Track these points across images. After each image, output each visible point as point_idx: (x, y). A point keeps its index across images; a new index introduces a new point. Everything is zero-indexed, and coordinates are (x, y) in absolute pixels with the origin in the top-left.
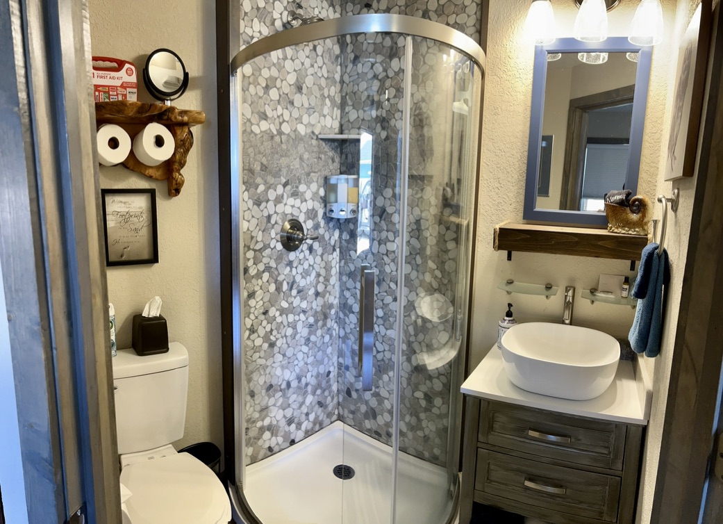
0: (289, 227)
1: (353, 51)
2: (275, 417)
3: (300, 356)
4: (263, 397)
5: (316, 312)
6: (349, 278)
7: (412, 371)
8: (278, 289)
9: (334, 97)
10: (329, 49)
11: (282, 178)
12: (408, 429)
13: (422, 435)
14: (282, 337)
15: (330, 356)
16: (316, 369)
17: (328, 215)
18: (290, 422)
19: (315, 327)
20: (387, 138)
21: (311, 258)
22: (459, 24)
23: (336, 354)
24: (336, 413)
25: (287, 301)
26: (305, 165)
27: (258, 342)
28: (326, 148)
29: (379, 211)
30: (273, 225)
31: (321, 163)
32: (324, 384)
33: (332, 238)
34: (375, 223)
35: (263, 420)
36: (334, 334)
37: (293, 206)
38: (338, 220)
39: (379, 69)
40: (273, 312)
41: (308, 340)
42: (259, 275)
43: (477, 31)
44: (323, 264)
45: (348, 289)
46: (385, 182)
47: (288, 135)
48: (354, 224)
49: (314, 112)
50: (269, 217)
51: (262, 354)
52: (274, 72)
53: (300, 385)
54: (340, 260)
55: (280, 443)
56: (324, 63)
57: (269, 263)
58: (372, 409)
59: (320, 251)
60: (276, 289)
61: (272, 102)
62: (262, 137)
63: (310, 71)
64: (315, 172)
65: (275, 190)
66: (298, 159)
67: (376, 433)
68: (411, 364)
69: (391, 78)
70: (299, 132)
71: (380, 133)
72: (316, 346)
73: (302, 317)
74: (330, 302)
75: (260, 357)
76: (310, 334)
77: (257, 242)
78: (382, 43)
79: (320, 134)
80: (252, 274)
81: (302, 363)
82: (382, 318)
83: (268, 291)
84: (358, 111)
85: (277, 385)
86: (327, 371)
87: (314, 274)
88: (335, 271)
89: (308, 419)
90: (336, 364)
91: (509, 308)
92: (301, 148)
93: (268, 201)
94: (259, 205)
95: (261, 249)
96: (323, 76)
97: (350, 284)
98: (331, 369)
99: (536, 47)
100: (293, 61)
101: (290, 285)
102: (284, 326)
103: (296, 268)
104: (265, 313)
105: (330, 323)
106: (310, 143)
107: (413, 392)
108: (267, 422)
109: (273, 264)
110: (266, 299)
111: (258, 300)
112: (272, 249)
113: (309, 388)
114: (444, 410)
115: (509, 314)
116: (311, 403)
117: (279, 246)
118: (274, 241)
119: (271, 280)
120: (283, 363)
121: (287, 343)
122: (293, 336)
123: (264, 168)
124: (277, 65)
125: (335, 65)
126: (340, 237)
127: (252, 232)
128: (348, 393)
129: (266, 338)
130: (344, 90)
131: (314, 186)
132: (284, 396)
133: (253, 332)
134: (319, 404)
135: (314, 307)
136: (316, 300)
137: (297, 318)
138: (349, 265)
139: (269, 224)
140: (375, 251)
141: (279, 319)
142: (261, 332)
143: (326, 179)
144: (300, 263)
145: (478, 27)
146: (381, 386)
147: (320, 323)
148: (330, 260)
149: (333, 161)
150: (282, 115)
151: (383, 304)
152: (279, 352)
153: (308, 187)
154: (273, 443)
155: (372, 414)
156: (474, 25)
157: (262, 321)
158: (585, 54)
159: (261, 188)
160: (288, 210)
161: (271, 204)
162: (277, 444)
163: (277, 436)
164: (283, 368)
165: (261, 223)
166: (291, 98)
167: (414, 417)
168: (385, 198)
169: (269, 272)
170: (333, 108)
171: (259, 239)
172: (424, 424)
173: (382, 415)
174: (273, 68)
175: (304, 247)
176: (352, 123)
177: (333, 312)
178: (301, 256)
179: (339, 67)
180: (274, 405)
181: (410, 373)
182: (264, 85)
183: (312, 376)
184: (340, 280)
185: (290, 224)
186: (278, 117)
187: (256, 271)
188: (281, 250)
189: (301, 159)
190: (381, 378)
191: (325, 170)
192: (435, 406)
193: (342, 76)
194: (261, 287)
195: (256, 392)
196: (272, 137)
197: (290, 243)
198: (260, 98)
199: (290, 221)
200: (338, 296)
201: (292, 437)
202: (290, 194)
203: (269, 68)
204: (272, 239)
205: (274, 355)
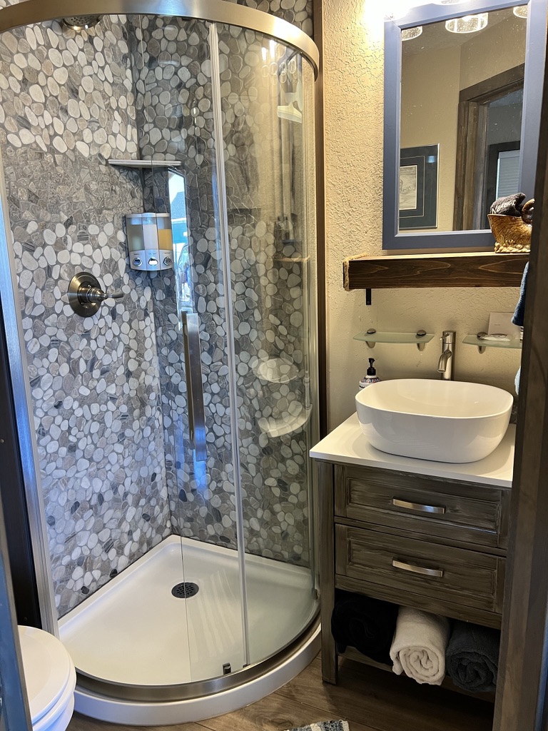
0: (79, 284)
1: (146, 51)
2: (86, 545)
3: (113, 458)
4: (67, 521)
5: (130, 398)
6: (171, 350)
7: (261, 455)
8: (74, 370)
9: (126, 110)
10: (111, 44)
11: (62, 214)
12: (261, 526)
13: (279, 531)
14: (86, 436)
15: (154, 453)
16: (136, 472)
17: (132, 267)
18: (107, 548)
19: (130, 418)
20: (204, 164)
21: (115, 326)
22: (284, 11)
23: (161, 450)
24: (169, 525)
25: (87, 387)
26: (93, 199)
27: (52, 447)
28: (121, 177)
29: (202, 259)
30: (57, 281)
31: (117, 198)
32: (148, 492)
33: (142, 298)
34: (199, 275)
35: (70, 553)
36: (157, 425)
37: (82, 254)
38: (149, 272)
39: (185, 74)
40: (68, 403)
41: (122, 436)
42: (43, 353)
43: (308, 17)
44: (133, 334)
45: (171, 365)
46: (206, 221)
47: (64, 154)
48: (170, 278)
49: (99, 127)
50: (49, 269)
51: (60, 463)
52: (34, 63)
53: (116, 496)
54: (156, 328)
55: (97, 579)
56: (106, 63)
57: (55, 335)
58: (215, 509)
59: (126, 316)
60: (70, 371)
61: (35, 105)
62: (25, 152)
63: (87, 70)
64: (108, 209)
65: (54, 231)
66: (82, 190)
67: (223, 538)
68: (259, 446)
69: (203, 86)
70: (79, 152)
71: (194, 158)
72: (134, 442)
73: (111, 406)
74: (147, 383)
75: (57, 468)
76: (124, 427)
77: (35, 305)
78: (186, 41)
79: (110, 158)
80: (33, 353)
81: (117, 467)
82: (218, 394)
83: (59, 375)
84: (161, 130)
85: (85, 501)
86: (151, 474)
87: (121, 348)
88: (150, 342)
89: (132, 539)
90: (163, 464)
91: (371, 364)
92: (85, 175)
93: (44, 246)
94: (32, 251)
95: (42, 314)
96: (106, 79)
97: (173, 357)
98: (157, 470)
99: (386, 24)
100: (61, 51)
101: (89, 363)
102: (87, 421)
103: (96, 339)
104: (58, 405)
105: (149, 411)
106: (97, 169)
107: (264, 480)
108: (76, 554)
109: (62, 336)
110: (58, 386)
111: (45, 389)
112: (58, 315)
113: (130, 499)
114: (302, 497)
115: (371, 371)
116: (134, 517)
117: (69, 311)
118: (60, 304)
119: (62, 359)
120: (89, 470)
121: (93, 443)
122: (102, 433)
123: (33, 197)
124: (36, 52)
125: (123, 67)
126: (153, 298)
127: (25, 290)
128: (183, 496)
129: (63, 440)
130: (140, 103)
131: (109, 228)
132: (96, 514)
133: (44, 435)
134: (144, 518)
135: (127, 391)
136: (128, 382)
137: (104, 408)
138: (169, 332)
139: (49, 279)
140: (202, 310)
141: (79, 413)
142: (55, 432)
143: (126, 220)
144: (100, 334)
145: (310, 11)
146: (224, 478)
147: (136, 412)
148: (141, 329)
149: (133, 197)
150: (52, 124)
151: (219, 376)
152: (84, 457)
153: (102, 229)
154: (87, 580)
155: (216, 515)
156: (305, 9)
157: (54, 418)
158: (456, 20)
159: (32, 227)
160: (76, 260)
161: (49, 250)
162: (94, 580)
163: (91, 570)
164: (91, 477)
165: (38, 278)
166: (64, 104)
167: (267, 511)
168: (208, 241)
169: (57, 347)
170: (126, 126)
171: (38, 300)
172: (280, 517)
173: (229, 515)
174: (31, 55)
175: (104, 311)
176: (154, 146)
177: (153, 396)
178: (101, 323)
179: (129, 71)
180: (84, 529)
181: (259, 457)
182: (20, 78)
183: (132, 482)
184: (158, 355)
185: (80, 280)
186: (47, 127)
187: (37, 347)
188: (72, 316)
189: (87, 189)
190: (222, 469)
191: (123, 207)
192: (291, 494)
193: (134, 84)
194: (48, 369)
195: (56, 517)
196: (41, 155)
197: (84, 305)
198: (16, 95)
199: (78, 275)
200: (158, 375)
201: (113, 567)
202: (76, 238)
203: (26, 55)
204: (57, 300)
205: (77, 461)
